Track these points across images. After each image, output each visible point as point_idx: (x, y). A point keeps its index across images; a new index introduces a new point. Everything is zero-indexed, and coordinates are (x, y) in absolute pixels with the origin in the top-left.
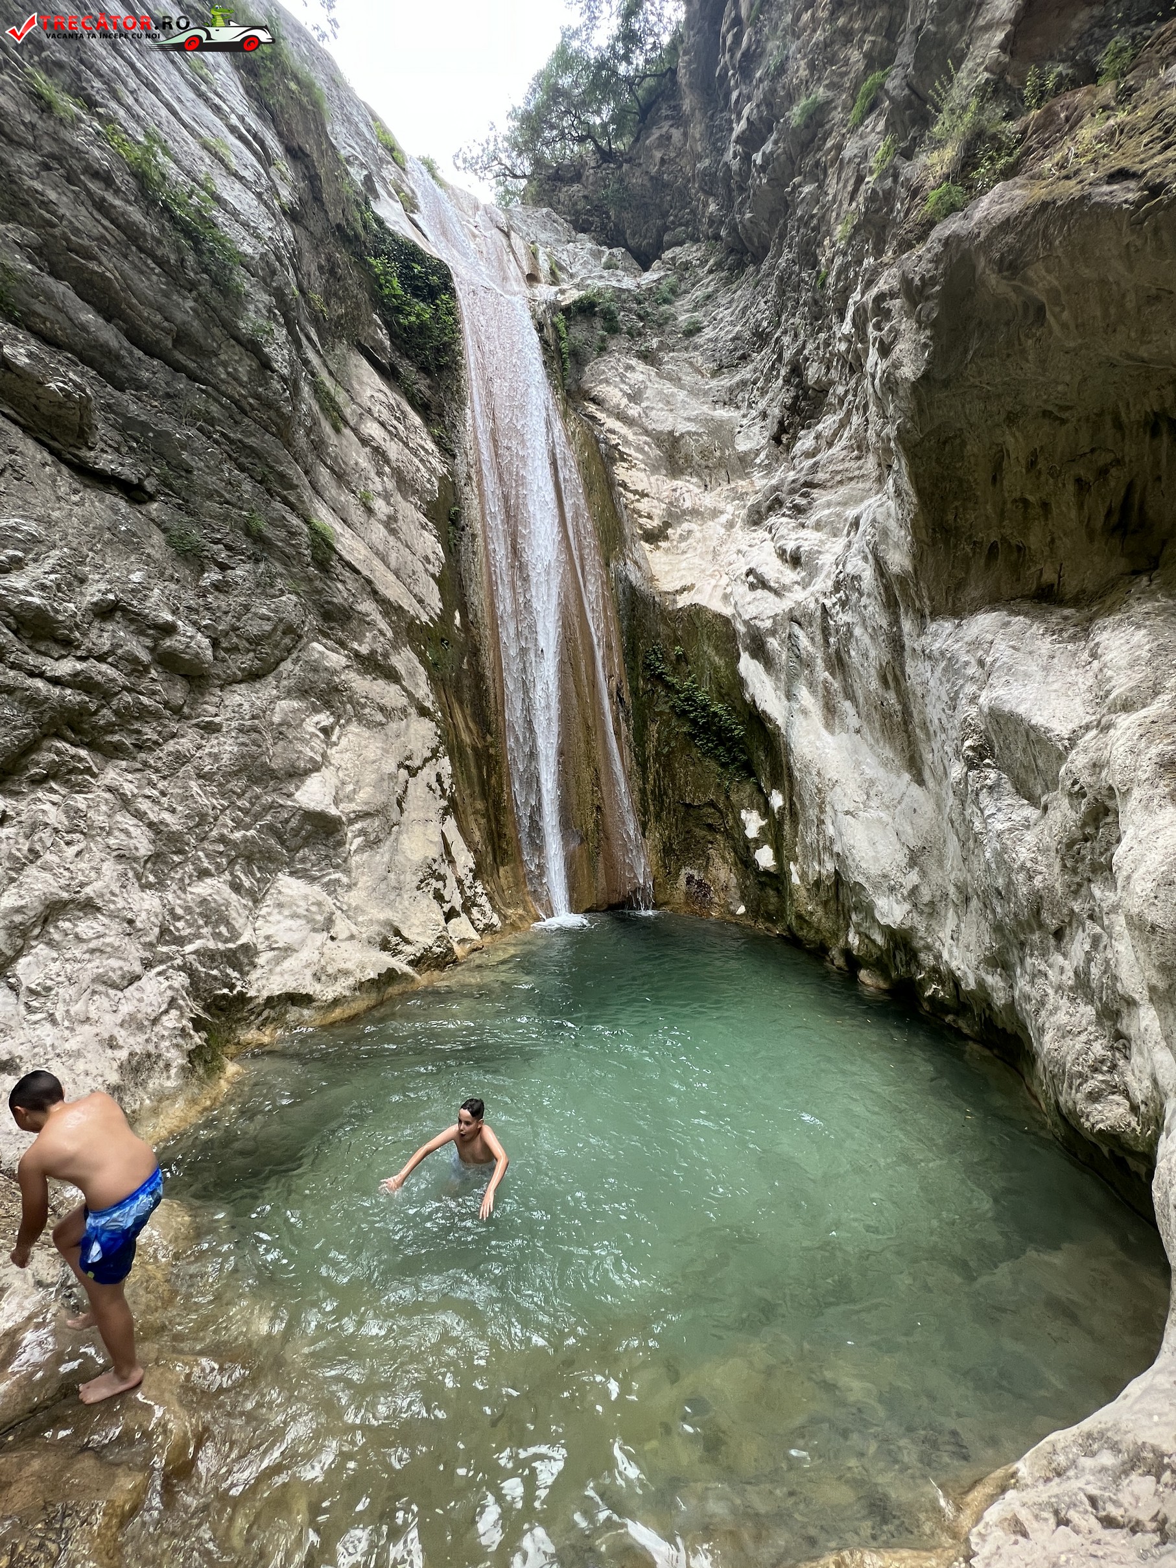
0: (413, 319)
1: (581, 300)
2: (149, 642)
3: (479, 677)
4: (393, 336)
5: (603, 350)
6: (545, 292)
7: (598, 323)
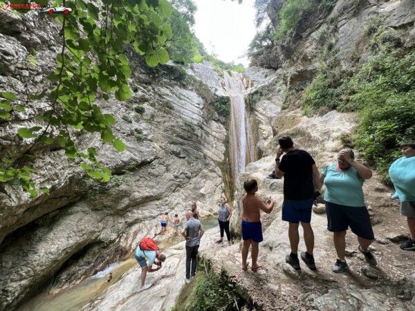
0: (222, 109)
1: (255, 91)
3: (231, 169)
4: (219, 114)
5: (259, 100)
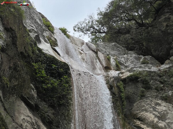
0: (49, 85)
1: (131, 76)
4: (38, 93)
5: (143, 96)
6: (114, 73)
7: (140, 85)
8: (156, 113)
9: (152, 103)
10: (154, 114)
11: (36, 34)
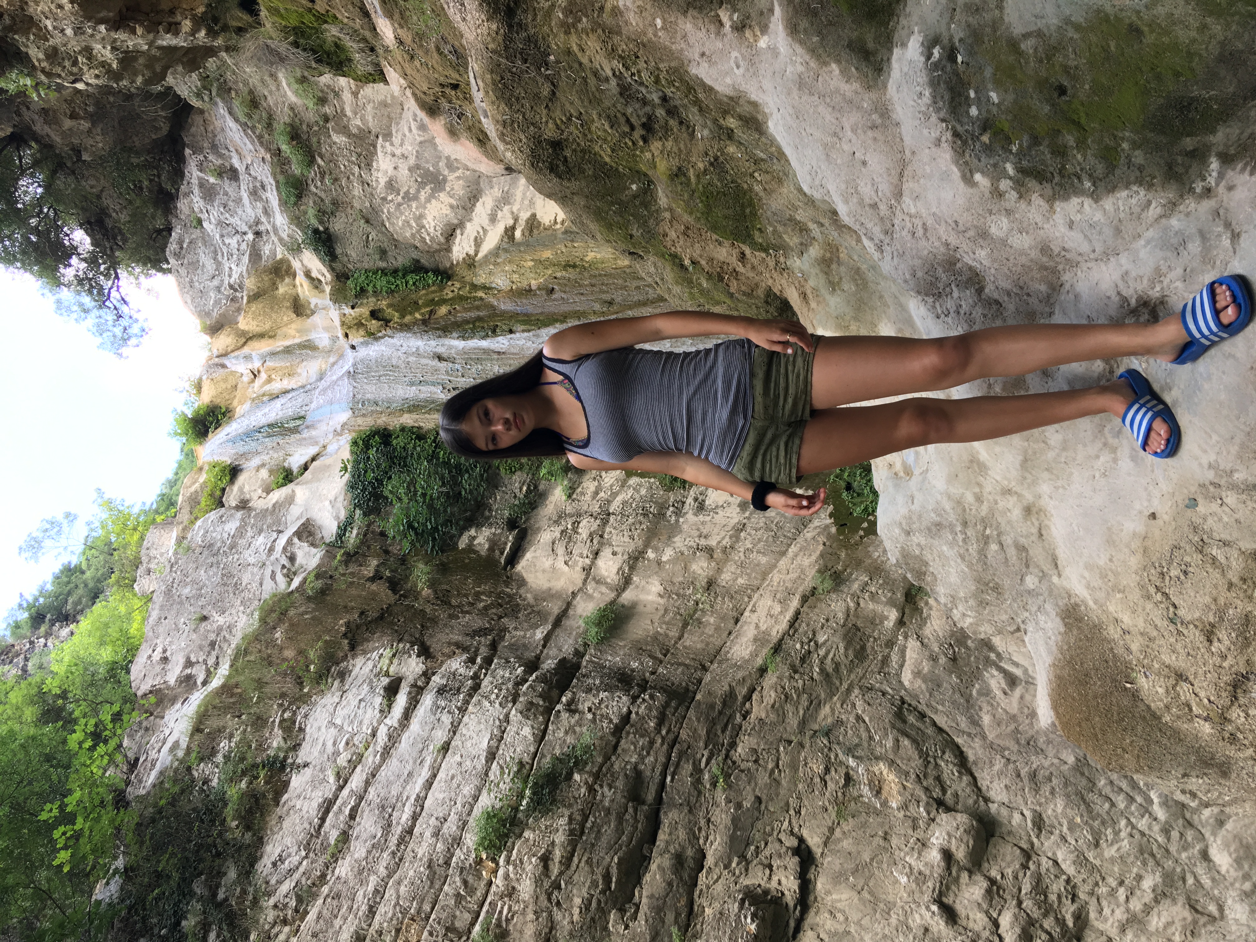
1: (315, 251)
2: (965, 875)
5: (372, 219)
7: (337, 225)
8: (423, 195)
9: (392, 201)
10: (428, 200)
11: (296, 540)
